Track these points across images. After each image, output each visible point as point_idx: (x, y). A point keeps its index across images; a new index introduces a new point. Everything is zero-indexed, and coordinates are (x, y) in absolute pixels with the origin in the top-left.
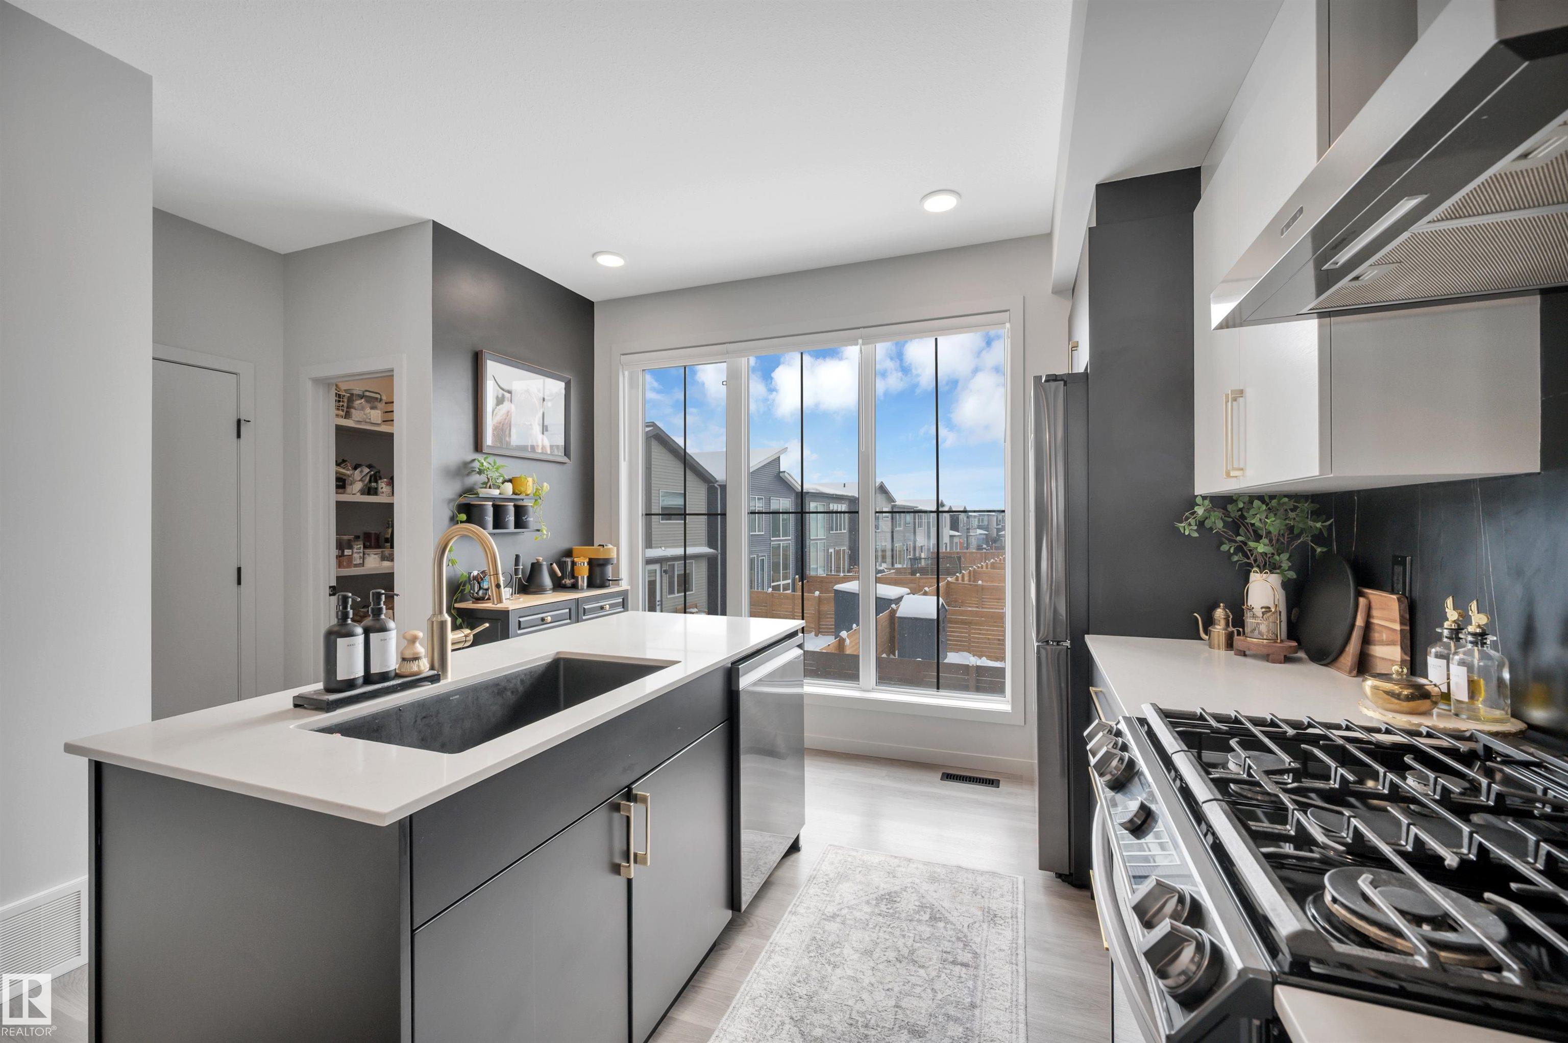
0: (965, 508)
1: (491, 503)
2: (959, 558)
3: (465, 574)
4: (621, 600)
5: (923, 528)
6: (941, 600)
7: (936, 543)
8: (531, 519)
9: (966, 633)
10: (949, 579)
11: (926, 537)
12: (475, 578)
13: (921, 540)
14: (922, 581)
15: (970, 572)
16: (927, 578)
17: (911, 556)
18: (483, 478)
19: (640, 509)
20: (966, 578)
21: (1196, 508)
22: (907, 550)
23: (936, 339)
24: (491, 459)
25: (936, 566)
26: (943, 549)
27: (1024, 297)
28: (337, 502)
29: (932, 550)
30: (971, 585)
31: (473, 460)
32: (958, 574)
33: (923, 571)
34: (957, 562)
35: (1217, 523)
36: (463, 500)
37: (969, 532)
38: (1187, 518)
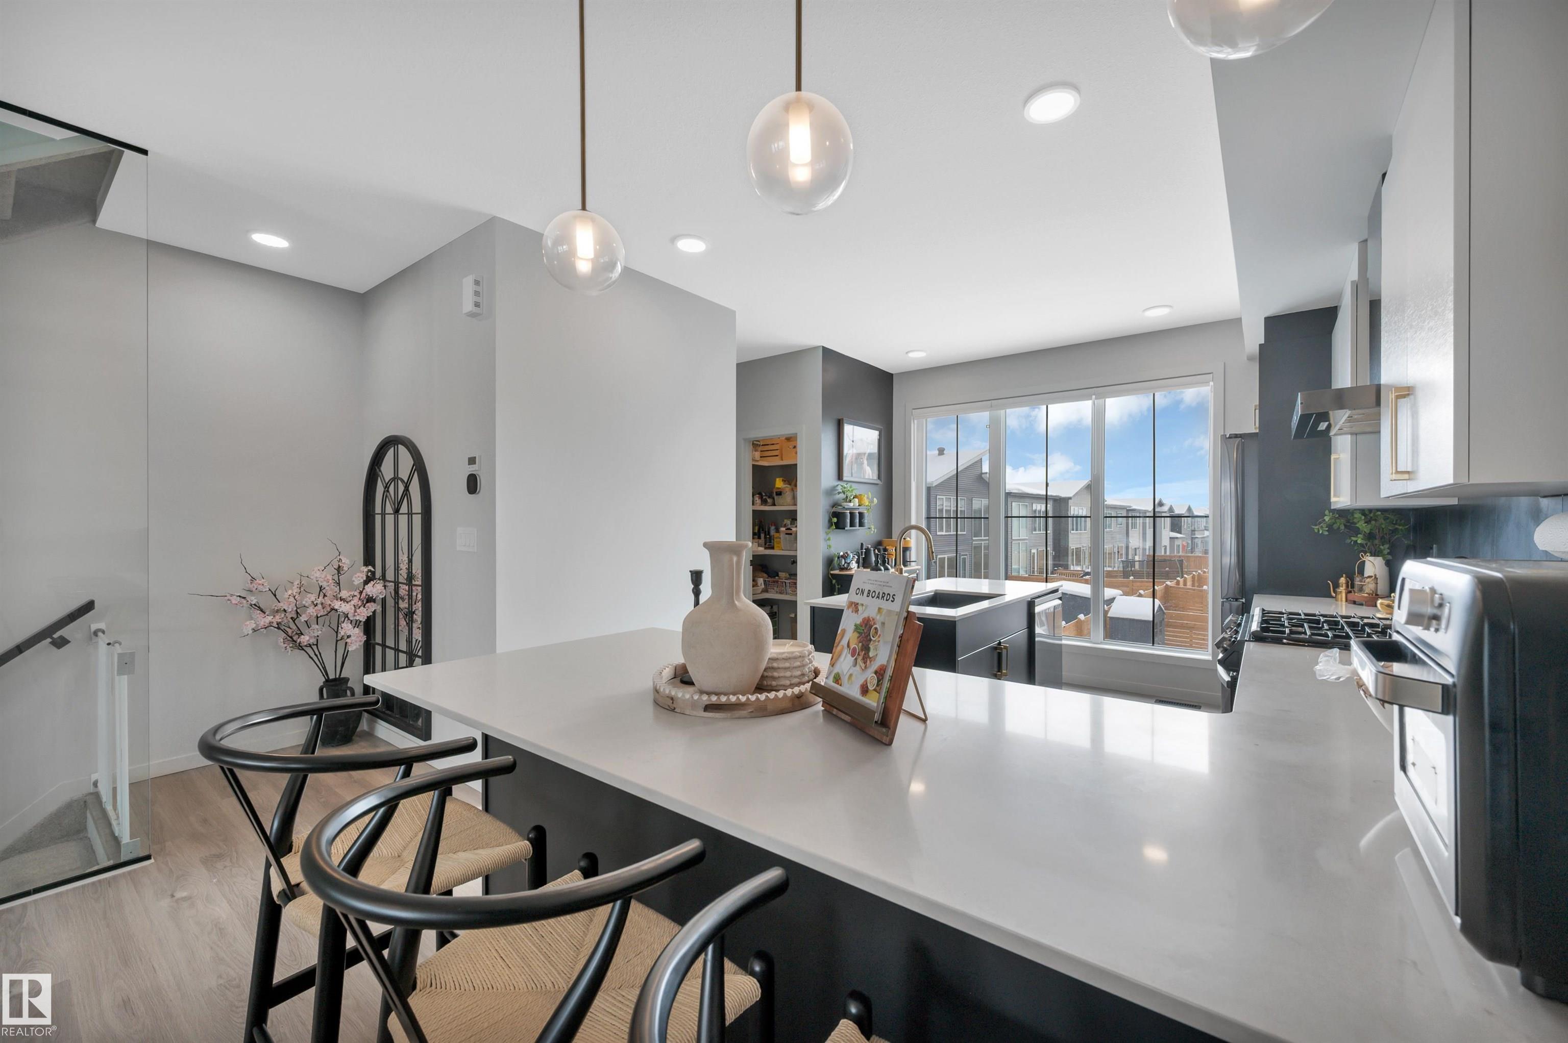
0: (1189, 509)
1: (849, 511)
2: (1181, 562)
3: (836, 554)
4: (916, 575)
5: (1138, 529)
6: (1157, 602)
7: (1152, 545)
8: (866, 521)
9: (1186, 638)
10: (1168, 583)
11: (1141, 538)
12: (842, 556)
13: (1135, 541)
14: (1135, 584)
15: (1193, 577)
16: (1142, 582)
17: (1124, 559)
18: (842, 496)
19: (924, 515)
20: (1189, 584)
21: (1325, 518)
22: (1118, 552)
23: (1154, 394)
24: (849, 484)
25: (1152, 570)
26: (1160, 552)
27: (1224, 363)
28: (753, 510)
29: (1147, 553)
30: (1194, 590)
31: (838, 485)
32: (1178, 578)
33: (1137, 575)
34: (1176, 567)
35: (1340, 525)
36: (834, 509)
37: (1195, 534)
38: (1320, 523)
